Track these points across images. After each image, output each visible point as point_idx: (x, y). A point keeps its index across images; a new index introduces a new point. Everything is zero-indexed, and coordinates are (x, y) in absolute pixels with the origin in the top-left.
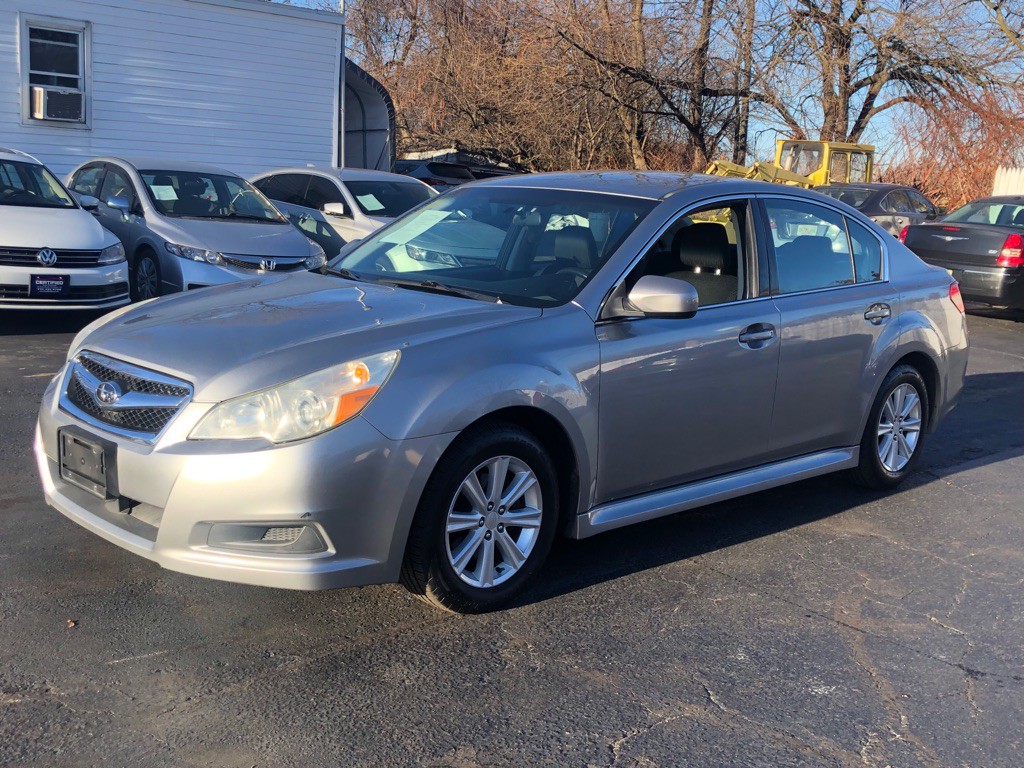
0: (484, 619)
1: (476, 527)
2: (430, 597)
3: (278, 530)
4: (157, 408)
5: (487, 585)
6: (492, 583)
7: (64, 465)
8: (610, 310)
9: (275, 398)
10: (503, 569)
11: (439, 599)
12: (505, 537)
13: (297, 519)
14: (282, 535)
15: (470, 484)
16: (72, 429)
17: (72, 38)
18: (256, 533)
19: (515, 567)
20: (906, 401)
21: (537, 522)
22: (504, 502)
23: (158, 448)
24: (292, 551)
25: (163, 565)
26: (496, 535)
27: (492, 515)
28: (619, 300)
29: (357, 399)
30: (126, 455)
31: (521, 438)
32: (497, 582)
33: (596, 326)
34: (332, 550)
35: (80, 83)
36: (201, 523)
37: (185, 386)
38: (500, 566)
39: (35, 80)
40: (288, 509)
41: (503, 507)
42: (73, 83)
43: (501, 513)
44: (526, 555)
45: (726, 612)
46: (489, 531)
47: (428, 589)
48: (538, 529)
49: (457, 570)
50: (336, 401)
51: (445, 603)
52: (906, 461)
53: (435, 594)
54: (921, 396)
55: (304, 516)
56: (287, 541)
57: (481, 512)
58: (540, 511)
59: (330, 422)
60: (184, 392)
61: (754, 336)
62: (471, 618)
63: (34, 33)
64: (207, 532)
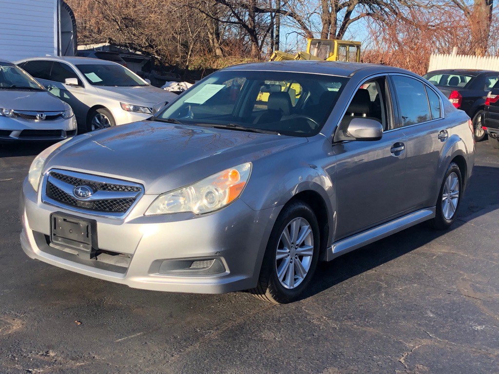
0: (292, 306)
1: (286, 257)
2: (268, 296)
3: (198, 262)
4: (119, 199)
5: (292, 288)
6: (293, 286)
7: (54, 235)
8: (338, 138)
9: (191, 191)
10: (298, 279)
11: (272, 296)
12: (299, 261)
13: (212, 255)
14: (201, 265)
15: (285, 233)
18: (186, 264)
19: (302, 277)
20: (453, 181)
21: (311, 253)
22: (298, 242)
23: (126, 221)
24: (207, 273)
26: (294, 260)
27: (293, 249)
28: (341, 132)
29: (237, 189)
30: (101, 226)
32: (296, 285)
33: (333, 146)
34: (228, 271)
36: (157, 261)
37: (138, 186)
38: (297, 277)
40: (205, 250)
41: (297, 245)
43: (296, 249)
44: (307, 271)
45: (408, 294)
46: (291, 259)
47: (268, 290)
48: (312, 257)
49: (281, 280)
50: (228, 191)
51: (275, 298)
52: (453, 214)
53: (271, 293)
54: (459, 179)
55: (217, 253)
56: (204, 268)
57: (289, 248)
58: (313, 247)
59: (225, 202)
60: (139, 190)
61: (396, 149)
62: (286, 306)
64: (159, 266)
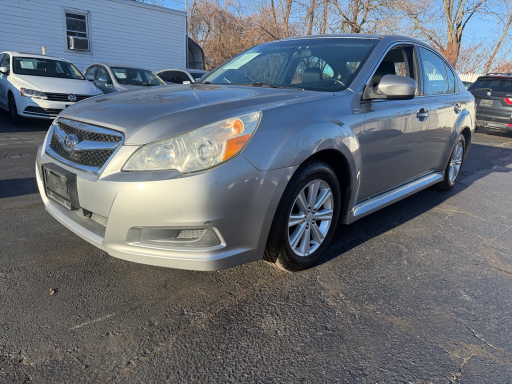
0: (306, 274)
1: (302, 223)
2: (278, 265)
3: (187, 232)
4: (101, 150)
5: (306, 255)
6: (308, 253)
7: (48, 188)
8: (367, 96)
9: (181, 142)
10: (314, 245)
11: (283, 266)
12: (316, 227)
13: (200, 225)
14: (191, 235)
15: (300, 197)
16: (51, 165)
17: (83, 17)
18: (172, 234)
19: (319, 243)
21: (330, 217)
22: (316, 207)
23: (102, 176)
24: (197, 245)
25: (111, 254)
26: (311, 226)
27: (310, 214)
28: (371, 89)
29: (238, 143)
30: (83, 181)
31: (327, 169)
32: (311, 252)
33: (361, 103)
34: (223, 244)
35: (87, 36)
36: (133, 228)
37: (119, 135)
38: (312, 242)
39: (69, 34)
40: (195, 219)
41: (315, 210)
42: (85, 36)
43: (314, 213)
44: (325, 236)
46: (308, 224)
47: (278, 261)
48: (331, 221)
49: (293, 248)
50: (225, 144)
51: (286, 268)
52: (455, 177)
53: (281, 263)
54: (463, 149)
55: (206, 223)
56: (194, 239)
57: (305, 213)
58: (332, 211)
59: (221, 158)
60: (118, 139)
61: (422, 115)
62: (299, 273)
63: (68, 15)
64: (138, 234)
